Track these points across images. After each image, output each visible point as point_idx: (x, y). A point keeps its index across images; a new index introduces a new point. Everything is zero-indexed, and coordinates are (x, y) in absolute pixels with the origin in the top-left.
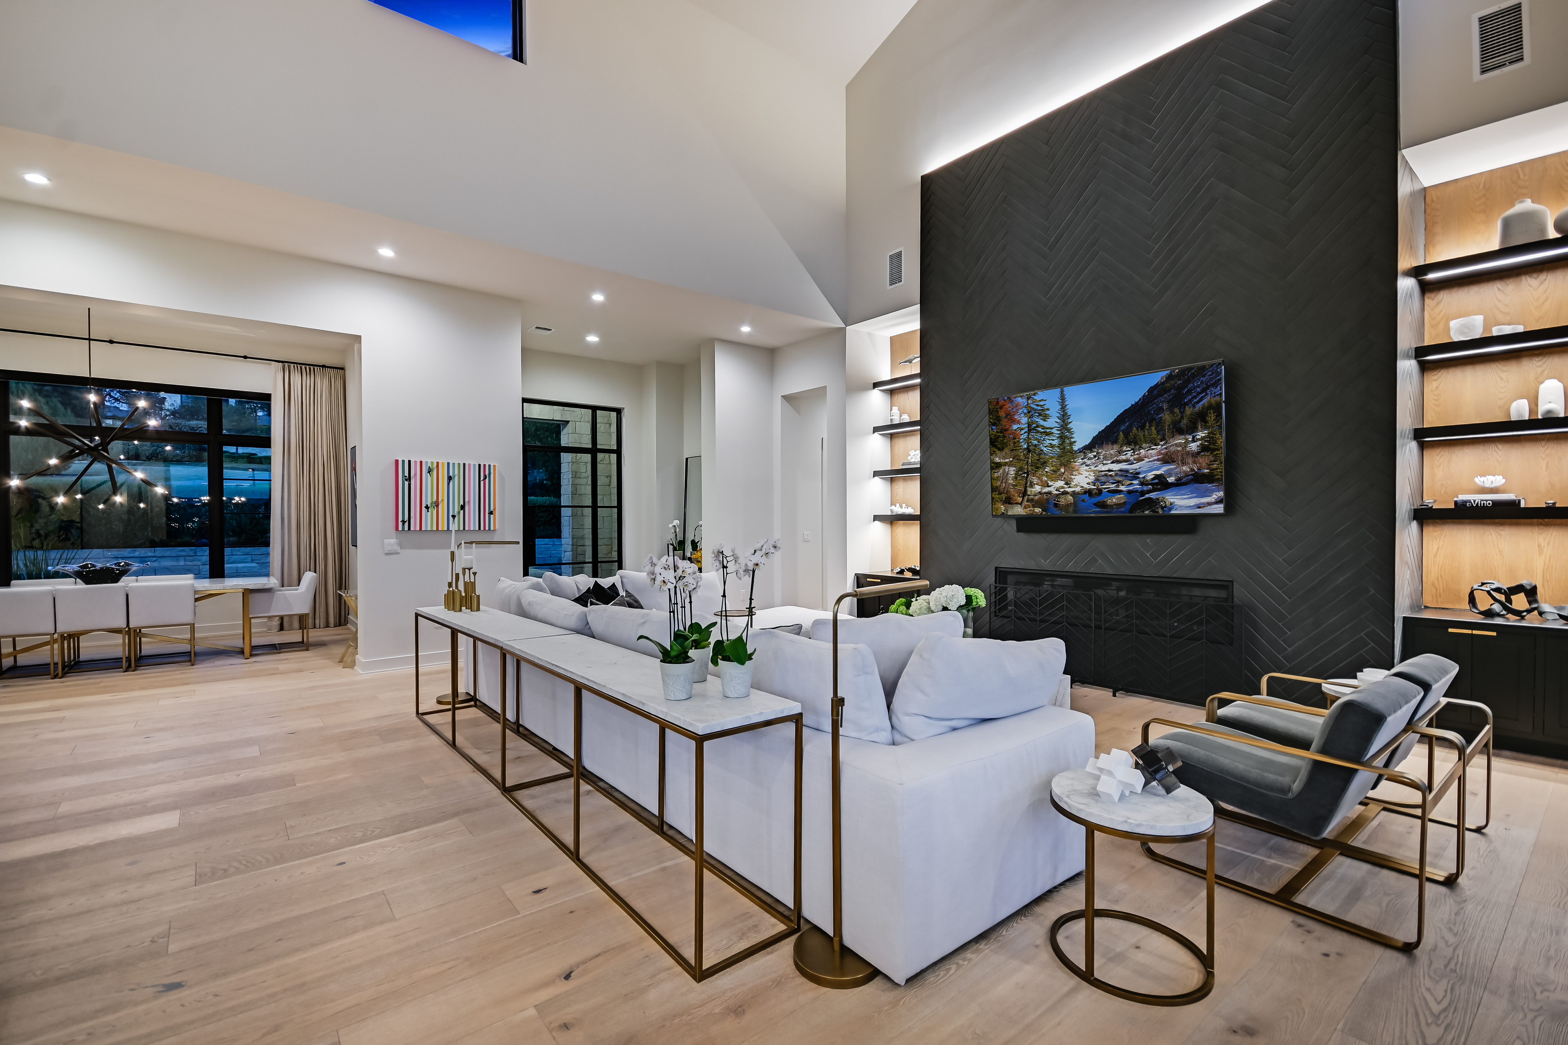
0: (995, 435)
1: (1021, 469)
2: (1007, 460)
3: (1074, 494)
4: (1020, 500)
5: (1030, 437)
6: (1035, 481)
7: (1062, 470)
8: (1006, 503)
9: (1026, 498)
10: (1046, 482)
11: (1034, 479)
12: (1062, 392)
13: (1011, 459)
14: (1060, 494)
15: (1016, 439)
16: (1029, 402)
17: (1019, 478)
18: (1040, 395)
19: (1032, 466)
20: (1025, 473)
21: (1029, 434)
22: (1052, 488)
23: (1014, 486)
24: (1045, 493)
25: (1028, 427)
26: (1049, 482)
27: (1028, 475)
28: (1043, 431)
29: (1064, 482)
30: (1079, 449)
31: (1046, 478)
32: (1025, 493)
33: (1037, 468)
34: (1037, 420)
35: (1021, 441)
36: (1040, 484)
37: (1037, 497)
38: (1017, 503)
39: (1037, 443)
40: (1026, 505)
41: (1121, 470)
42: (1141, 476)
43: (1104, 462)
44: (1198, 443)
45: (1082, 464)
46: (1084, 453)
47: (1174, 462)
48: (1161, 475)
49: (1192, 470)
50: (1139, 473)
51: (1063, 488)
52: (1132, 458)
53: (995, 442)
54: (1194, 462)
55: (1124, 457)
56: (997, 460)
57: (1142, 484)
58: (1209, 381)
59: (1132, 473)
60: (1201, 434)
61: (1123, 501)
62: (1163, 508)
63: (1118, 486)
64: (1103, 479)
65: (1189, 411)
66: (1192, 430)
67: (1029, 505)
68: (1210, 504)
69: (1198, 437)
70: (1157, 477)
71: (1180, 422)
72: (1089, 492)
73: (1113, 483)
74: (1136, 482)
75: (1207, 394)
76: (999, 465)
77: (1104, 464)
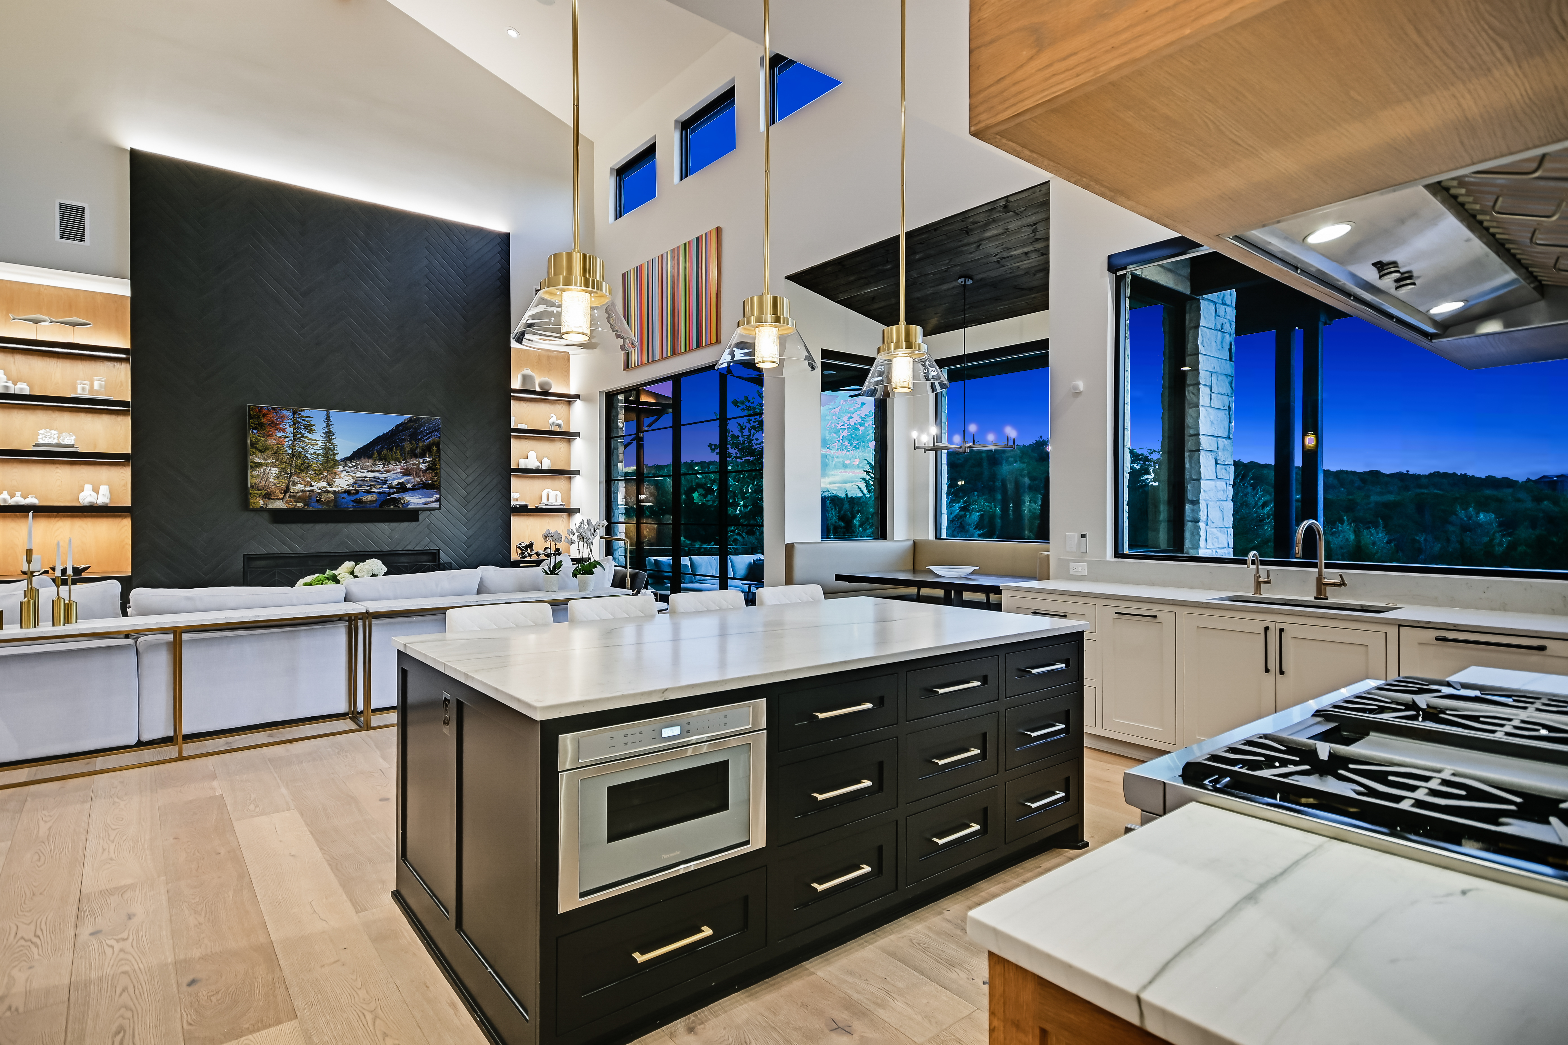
0: (256, 439)
1: (284, 470)
2: (269, 461)
3: (335, 493)
4: (282, 496)
5: (295, 444)
6: (298, 480)
7: (325, 474)
8: (265, 498)
9: (288, 495)
10: (309, 482)
11: (297, 479)
12: (328, 414)
13: (273, 461)
14: (322, 492)
15: (279, 444)
16: (295, 416)
17: (281, 477)
18: (307, 412)
19: (296, 468)
20: (288, 474)
21: (293, 442)
22: (315, 487)
23: (275, 483)
24: (308, 491)
25: (293, 436)
26: (312, 482)
27: (291, 476)
28: (308, 441)
29: (326, 483)
30: (341, 459)
31: (309, 480)
32: (287, 490)
33: (301, 470)
34: (302, 432)
35: (285, 447)
36: (304, 483)
37: (299, 494)
38: (278, 499)
39: (302, 450)
40: (287, 500)
41: (374, 478)
42: (388, 482)
43: (362, 471)
44: (426, 464)
45: (343, 471)
46: (345, 462)
47: (411, 475)
48: (402, 483)
49: (422, 481)
50: (387, 480)
51: (326, 488)
52: (382, 470)
53: (255, 444)
54: (424, 476)
55: (377, 469)
56: (257, 460)
57: (389, 488)
58: (434, 428)
59: (382, 480)
60: (428, 459)
61: (374, 499)
62: (402, 504)
63: (371, 488)
64: (360, 483)
65: (421, 444)
66: (422, 455)
67: (291, 500)
68: (432, 502)
69: (426, 461)
70: (399, 483)
71: (416, 450)
72: (348, 492)
73: (368, 486)
74: (385, 486)
75: (432, 435)
76: (258, 465)
77: (361, 472)
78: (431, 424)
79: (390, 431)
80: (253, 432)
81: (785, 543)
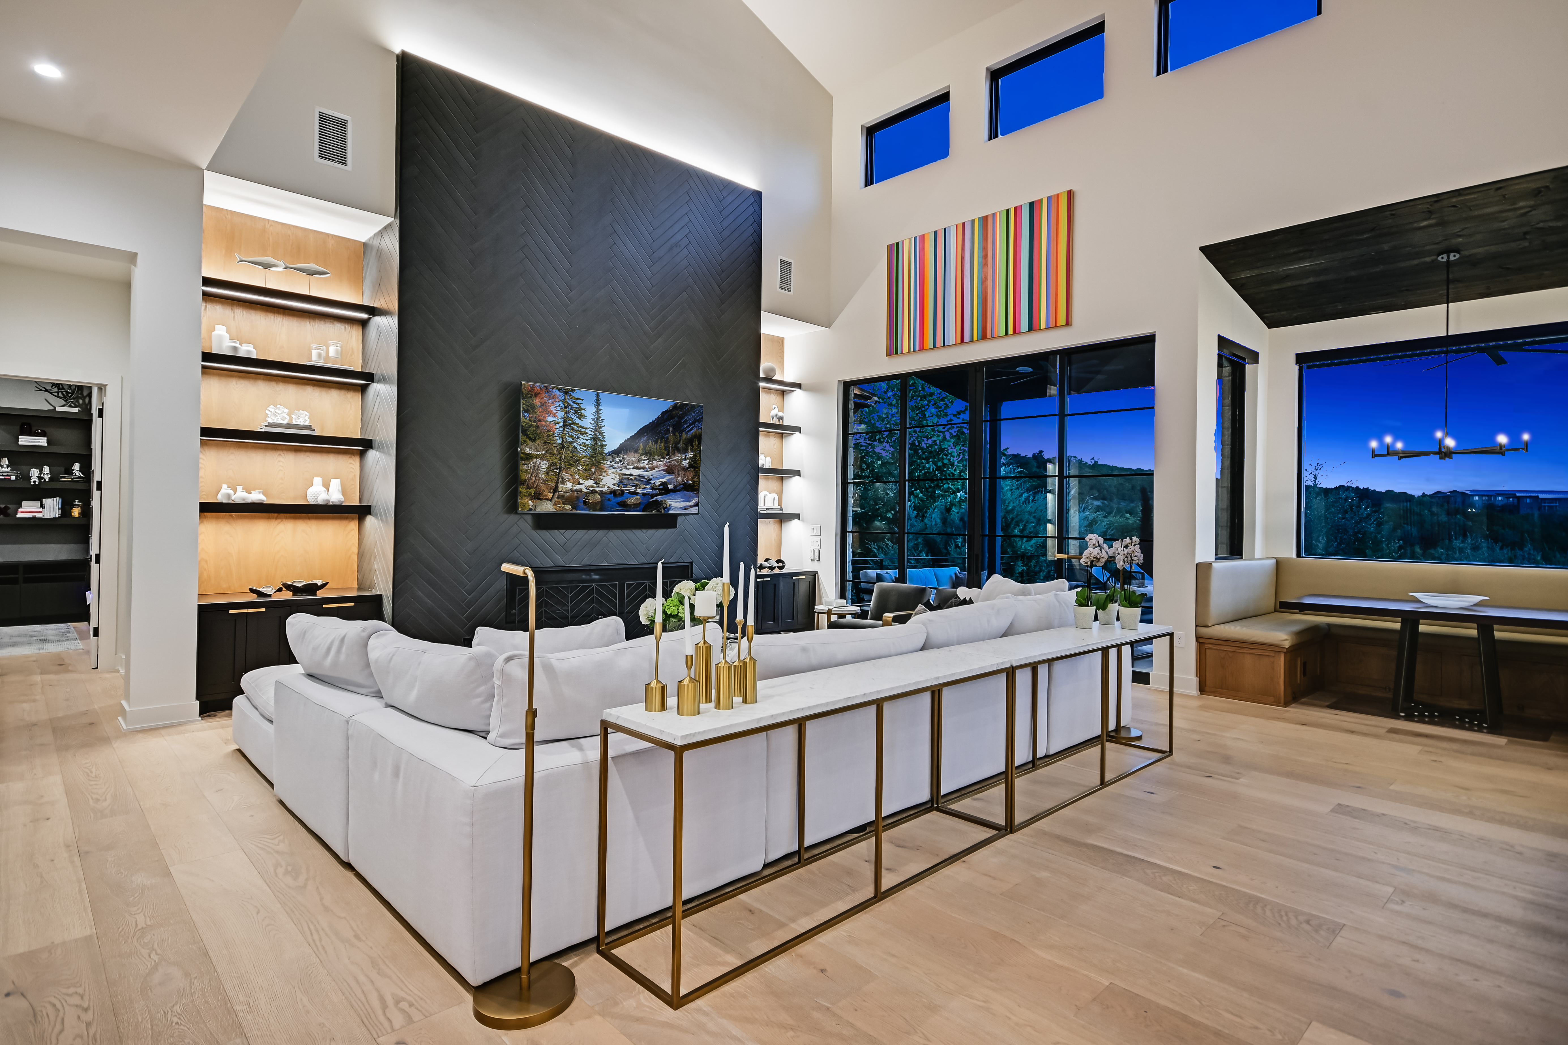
0: (528, 424)
1: (553, 464)
2: (539, 453)
3: (602, 493)
4: (550, 495)
5: (565, 432)
6: (567, 477)
7: (593, 470)
8: (535, 499)
9: (556, 495)
10: (578, 479)
11: (566, 476)
12: (598, 395)
13: (544, 452)
14: (589, 493)
15: (550, 432)
16: (567, 397)
17: (551, 473)
18: (579, 393)
19: (565, 462)
20: (557, 469)
21: (564, 429)
22: (583, 486)
23: (545, 480)
24: (576, 491)
25: (564, 422)
26: (580, 480)
27: (560, 471)
28: (577, 429)
29: (593, 482)
30: (608, 453)
31: (578, 477)
32: (556, 490)
33: (570, 465)
34: (573, 417)
35: (556, 435)
36: (572, 481)
37: (567, 494)
38: (547, 499)
39: (571, 440)
40: (556, 501)
41: (639, 476)
42: (652, 482)
43: (628, 467)
44: (688, 461)
45: (610, 467)
46: (612, 456)
47: (673, 473)
48: (665, 482)
49: (683, 481)
50: (651, 480)
51: (593, 487)
52: (647, 467)
53: (526, 430)
54: (685, 475)
55: (642, 465)
56: (528, 451)
57: (653, 488)
58: (696, 417)
59: (646, 479)
60: (690, 455)
61: (638, 502)
62: (664, 508)
63: (636, 488)
64: (626, 481)
65: (684, 436)
66: (685, 451)
67: (559, 502)
68: (691, 507)
69: (688, 457)
70: (663, 484)
71: (679, 443)
72: (613, 492)
73: (633, 486)
74: (648, 486)
75: (694, 426)
76: (529, 457)
77: (627, 469)
78: (694, 412)
79: (656, 419)
80: (524, 414)
81: (1196, 562)
